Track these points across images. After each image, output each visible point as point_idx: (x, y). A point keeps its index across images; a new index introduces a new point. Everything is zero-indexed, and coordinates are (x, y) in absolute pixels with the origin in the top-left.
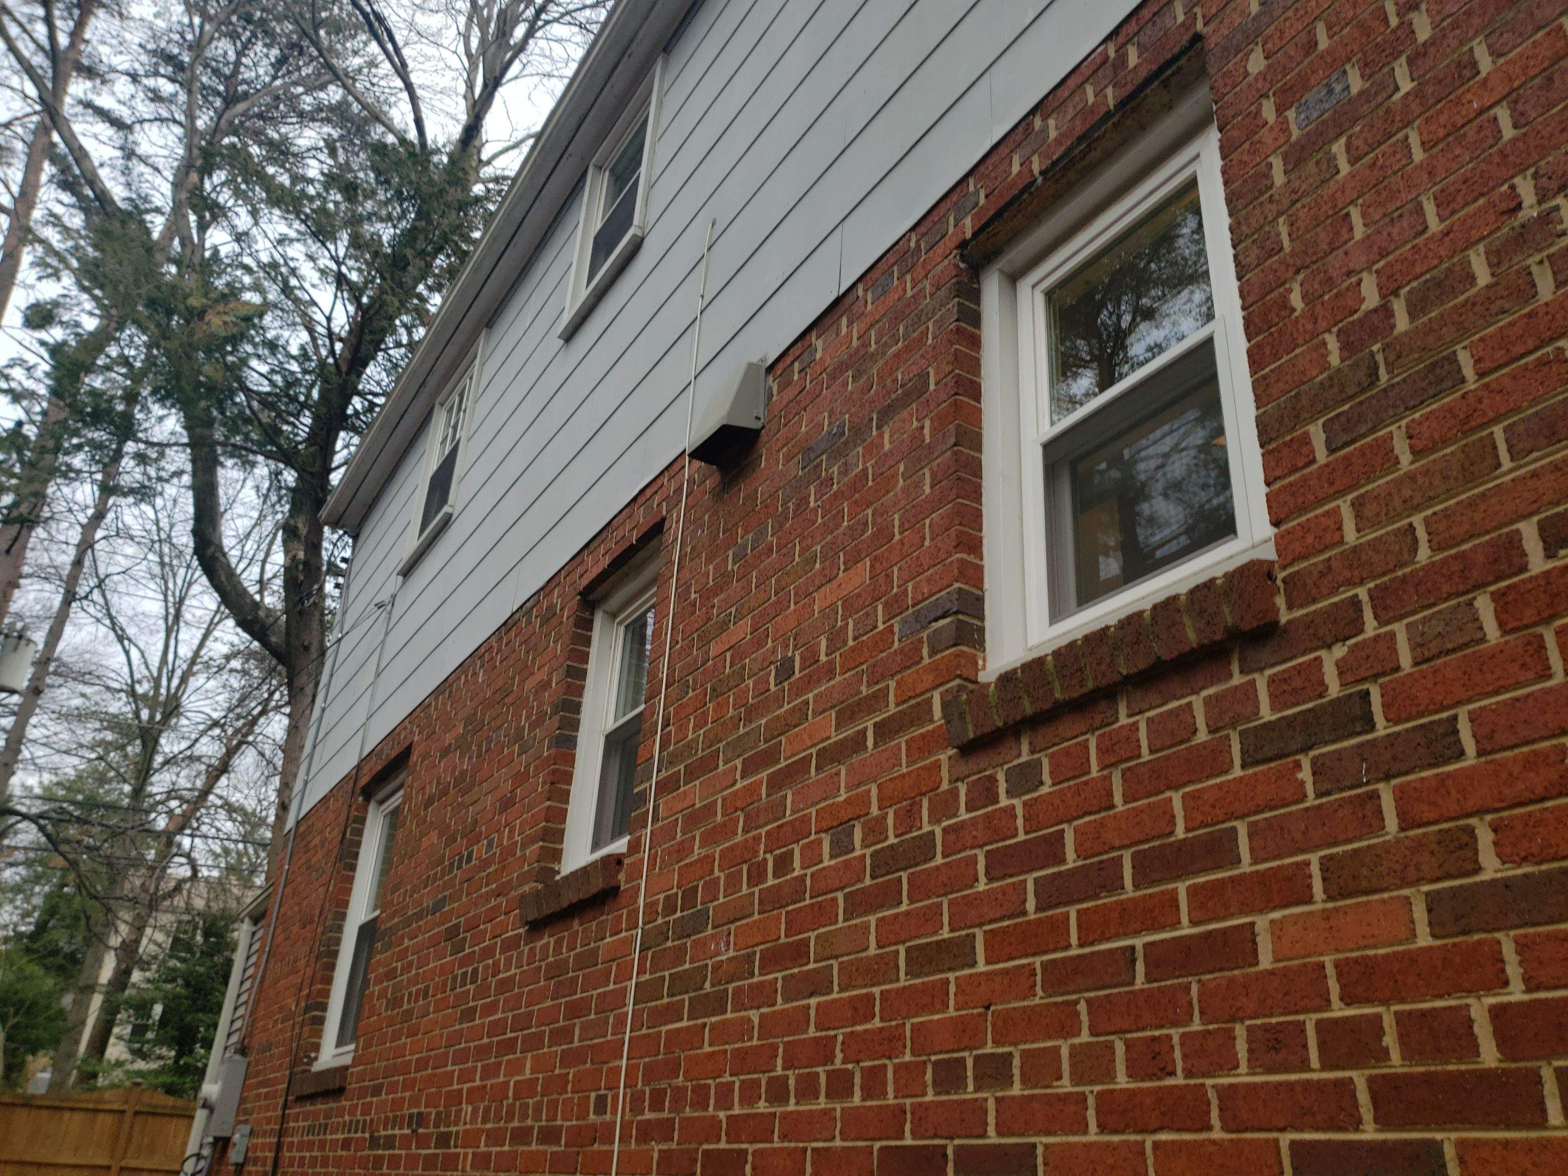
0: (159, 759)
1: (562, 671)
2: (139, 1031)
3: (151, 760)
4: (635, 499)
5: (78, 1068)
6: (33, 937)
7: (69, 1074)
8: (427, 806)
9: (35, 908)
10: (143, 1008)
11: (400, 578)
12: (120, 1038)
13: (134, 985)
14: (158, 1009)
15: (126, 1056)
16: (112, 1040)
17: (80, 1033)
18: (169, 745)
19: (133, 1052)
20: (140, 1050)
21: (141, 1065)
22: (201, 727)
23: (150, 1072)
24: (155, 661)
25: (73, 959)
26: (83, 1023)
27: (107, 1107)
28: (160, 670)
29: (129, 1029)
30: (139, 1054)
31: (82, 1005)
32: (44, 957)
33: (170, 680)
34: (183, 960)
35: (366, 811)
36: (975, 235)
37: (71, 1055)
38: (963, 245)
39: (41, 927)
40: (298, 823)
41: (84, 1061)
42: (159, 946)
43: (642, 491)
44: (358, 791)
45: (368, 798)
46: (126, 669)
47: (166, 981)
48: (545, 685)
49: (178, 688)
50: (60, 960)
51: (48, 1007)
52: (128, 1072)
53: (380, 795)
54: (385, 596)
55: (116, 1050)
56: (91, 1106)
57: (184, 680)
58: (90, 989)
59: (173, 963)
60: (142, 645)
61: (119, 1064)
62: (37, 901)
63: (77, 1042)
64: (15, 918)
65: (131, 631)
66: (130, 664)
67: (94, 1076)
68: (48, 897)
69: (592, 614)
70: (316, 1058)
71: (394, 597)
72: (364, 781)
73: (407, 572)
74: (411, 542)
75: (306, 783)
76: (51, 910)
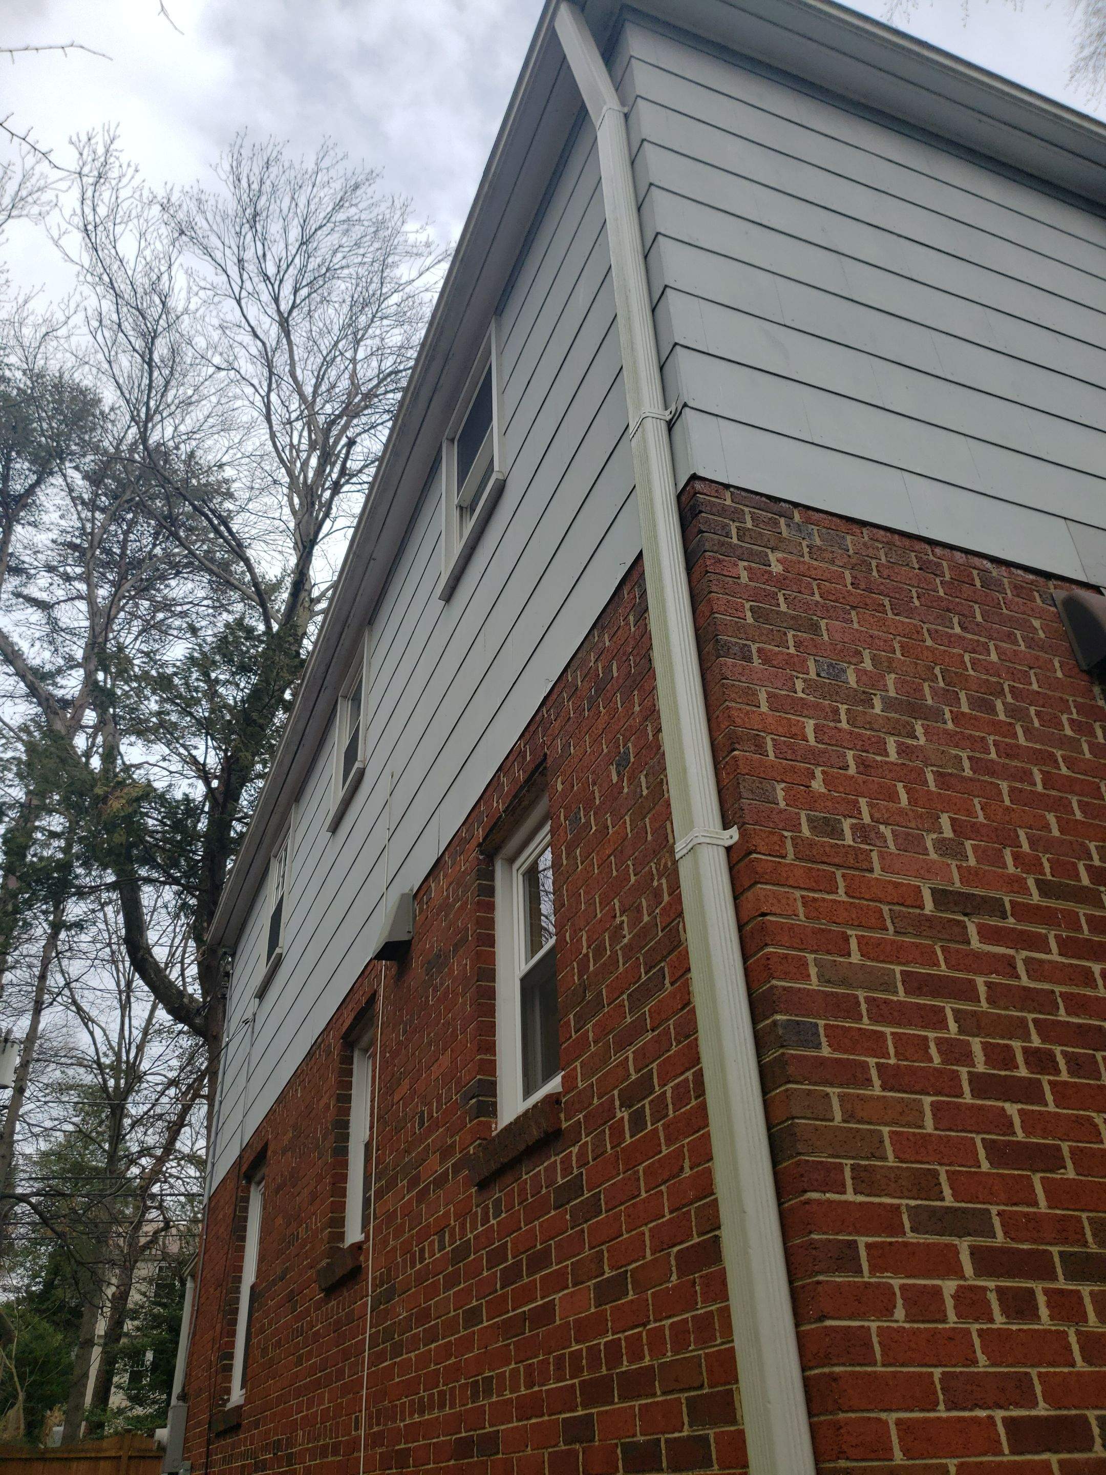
0: (127, 1122)
1: (335, 1097)
2: (135, 1377)
3: (120, 1125)
4: (363, 972)
5: (87, 1419)
6: (43, 1296)
7: (79, 1426)
8: (277, 1193)
9: (41, 1267)
10: (136, 1355)
11: (257, 1000)
12: (119, 1387)
13: (127, 1335)
14: (149, 1356)
15: (126, 1403)
16: (113, 1390)
17: (85, 1386)
18: (135, 1108)
19: (131, 1398)
20: (137, 1396)
21: (139, 1411)
22: (159, 1088)
23: (147, 1417)
24: (114, 1037)
25: (77, 1313)
26: (86, 1375)
27: (107, 1454)
28: (120, 1044)
29: (126, 1377)
30: (136, 1400)
31: (85, 1359)
32: (54, 1314)
33: (128, 1052)
34: (164, 1306)
35: (249, 1191)
36: (484, 839)
37: (79, 1407)
38: (480, 845)
39: (49, 1285)
40: (210, 1199)
41: (91, 1412)
42: (144, 1294)
43: (366, 967)
44: (242, 1175)
45: (249, 1182)
46: (93, 1048)
47: (153, 1328)
48: (327, 1106)
49: (136, 1058)
50: (65, 1316)
51: (58, 1363)
52: (128, 1418)
53: (257, 1179)
54: (249, 1015)
55: (117, 1399)
56: (93, 1455)
57: (140, 1049)
58: (89, 1343)
59: (158, 1310)
60: (103, 1025)
61: (120, 1411)
62: (44, 1261)
63: (83, 1395)
64: (26, 1281)
65: (94, 1013)
66: (95, 1044)
67: (101, 1425)
68: (51, 1256)
69: (352, 1052)
70: (228, 1400)
71: (255, 1015)
72: (244, 1168)
73: (261, 994)
74: (262, 970)
75: (213, 1164)
76: (55, 1270)
